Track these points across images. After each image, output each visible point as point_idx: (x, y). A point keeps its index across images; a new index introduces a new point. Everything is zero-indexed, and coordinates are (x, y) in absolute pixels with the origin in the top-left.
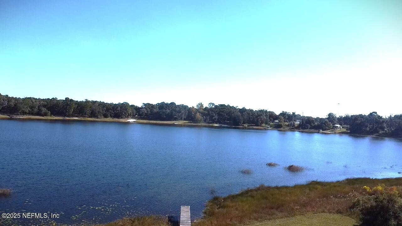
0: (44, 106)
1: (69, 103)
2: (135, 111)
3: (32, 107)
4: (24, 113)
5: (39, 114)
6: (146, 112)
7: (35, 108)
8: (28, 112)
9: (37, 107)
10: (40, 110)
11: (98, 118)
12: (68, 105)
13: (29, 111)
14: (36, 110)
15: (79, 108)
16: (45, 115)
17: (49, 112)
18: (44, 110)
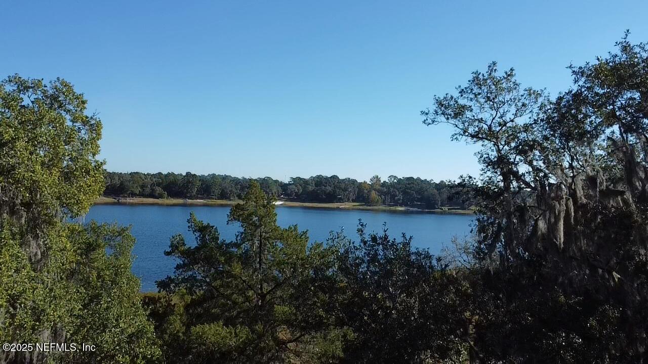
0: (159, 185)
1: (191, 179)
2: (280, 189)
3: (143, 187)
4: (133, 195)
5: (152, 195)
6: (297, 190)
7: (147, 187)
8: (138, 193)
9: (149, 186)
10: (153, 190)
11: (230, 200)
12: (189, 182)
13: (140, 191)
14: (148, 190)
15: (204, 186)
16: (160, 196)
17: (166, 193)
18: (159, 190)
